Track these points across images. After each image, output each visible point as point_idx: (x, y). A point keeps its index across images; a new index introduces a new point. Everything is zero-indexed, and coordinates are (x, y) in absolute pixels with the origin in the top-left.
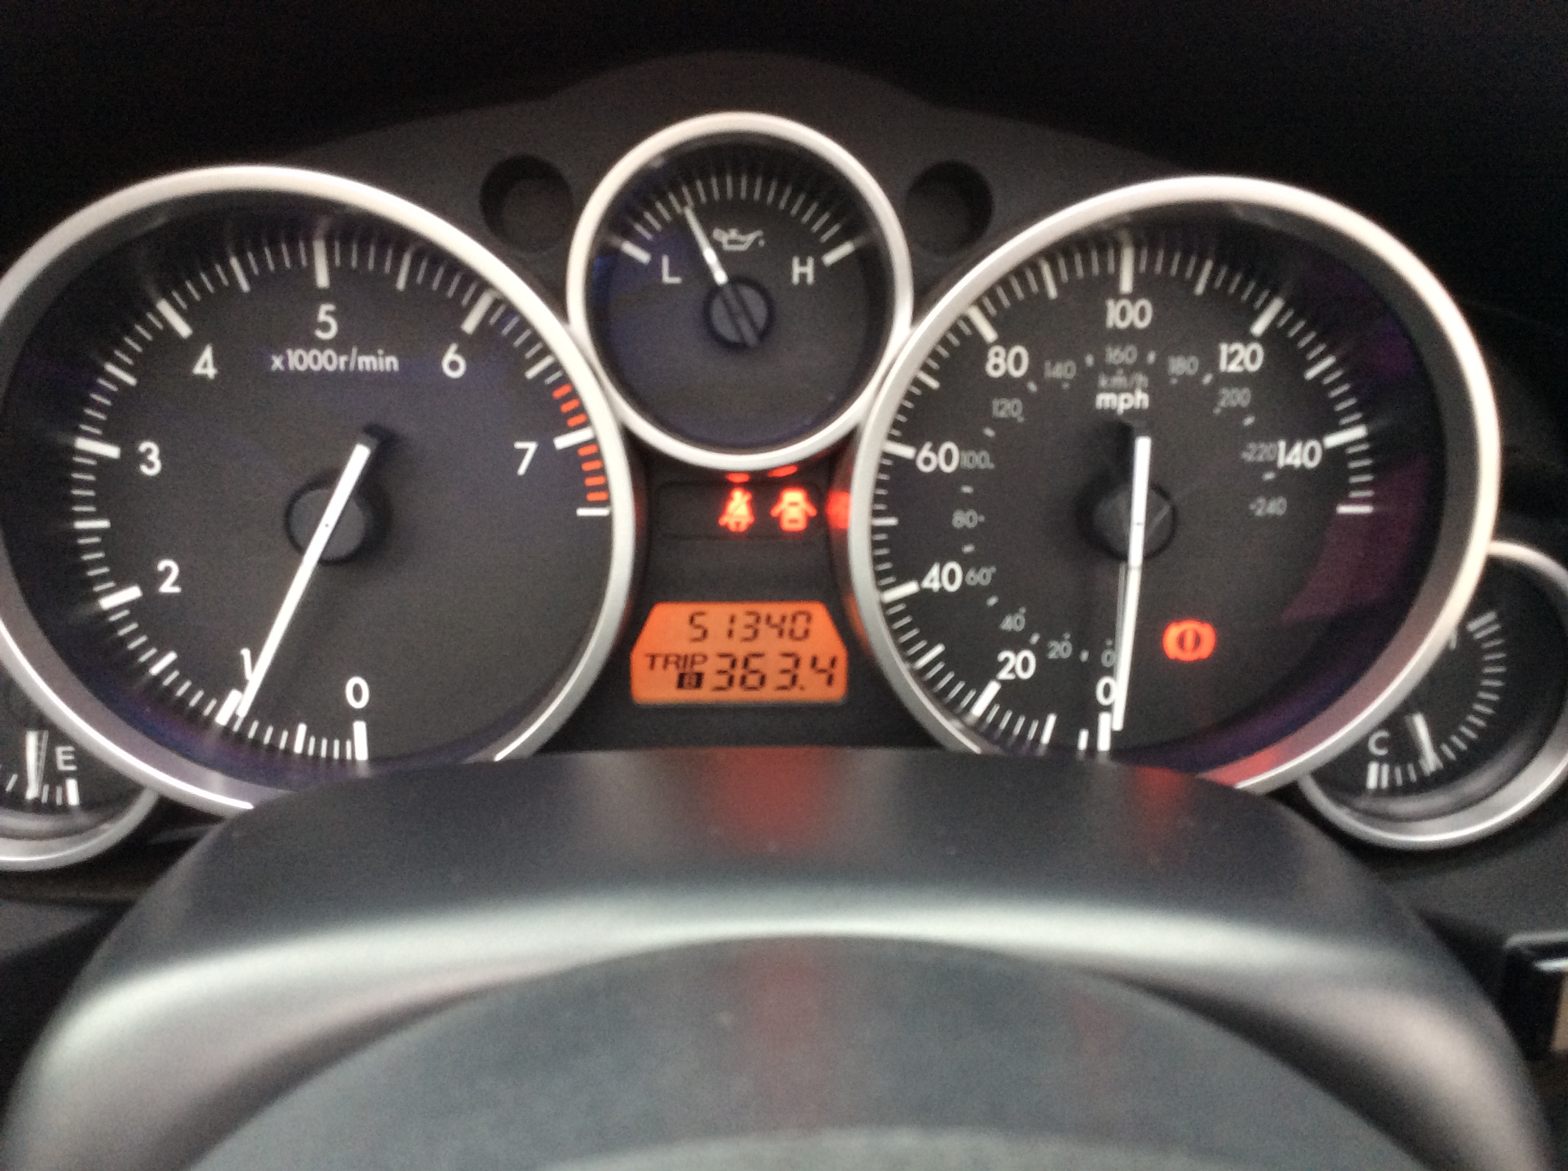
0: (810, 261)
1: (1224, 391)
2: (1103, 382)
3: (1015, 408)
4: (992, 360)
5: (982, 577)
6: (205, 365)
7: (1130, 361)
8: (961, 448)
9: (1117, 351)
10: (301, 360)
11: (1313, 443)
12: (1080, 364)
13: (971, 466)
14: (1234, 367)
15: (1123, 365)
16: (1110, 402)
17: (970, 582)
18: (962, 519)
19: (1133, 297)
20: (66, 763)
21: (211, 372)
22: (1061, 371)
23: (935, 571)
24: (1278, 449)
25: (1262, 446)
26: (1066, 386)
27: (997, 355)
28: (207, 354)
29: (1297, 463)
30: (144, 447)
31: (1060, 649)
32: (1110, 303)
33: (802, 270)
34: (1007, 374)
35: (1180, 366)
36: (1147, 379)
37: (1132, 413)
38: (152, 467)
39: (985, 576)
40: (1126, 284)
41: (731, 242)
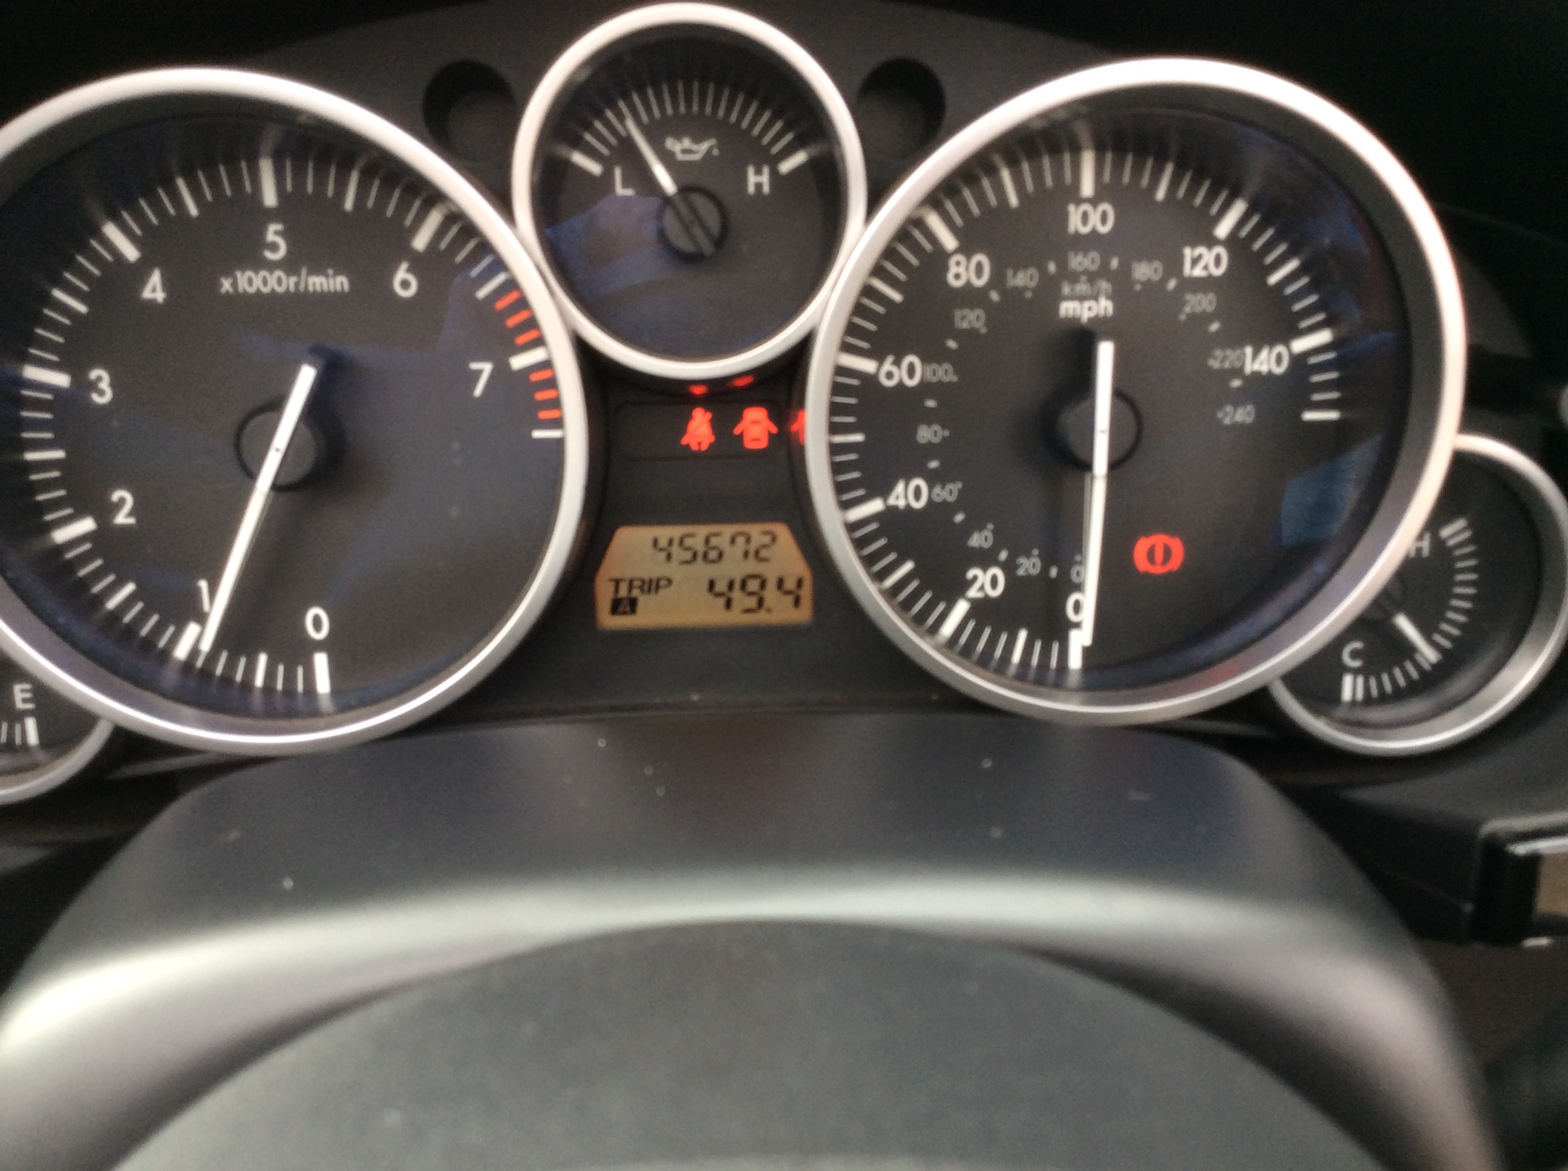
0: (766, 170)
1: (1189, 297)
2: (1066, 289)
3: (978, 318)
4: (953, 269)
5: (948, 493)
6: (154, 289)
7: (1094, 267)
8: (925, 360)
9: (1079, 258)
10: (250, 282)
11: (1280, 349)
12: (1043, 270)
13: (935, 380)
14: (1198, 272)
15: (1086, 272)
16: (1074, 310)
17: (937, 499)
18: (926, 434)
19: (1094, 201)
20: (25, 701)
21: (160, 296)
22: (1023, 279)
23: (900, 487)
24: (1244, 355)
25: (1229, 352)
26: (1029, 295)
27: (958, 264)
28: (156, 278)
29: (1264, 369)
30: (94, 374)
31: (1029, 565)
32: (1072, 208)
33: (757, 180)
34: (968, 284)
35: (1144, 271)
36: (1110, 286)
37: (1095, 320)
38: (104, 396)
39: (951, 492)
40: (1087, 188)
41: (685, 151)
